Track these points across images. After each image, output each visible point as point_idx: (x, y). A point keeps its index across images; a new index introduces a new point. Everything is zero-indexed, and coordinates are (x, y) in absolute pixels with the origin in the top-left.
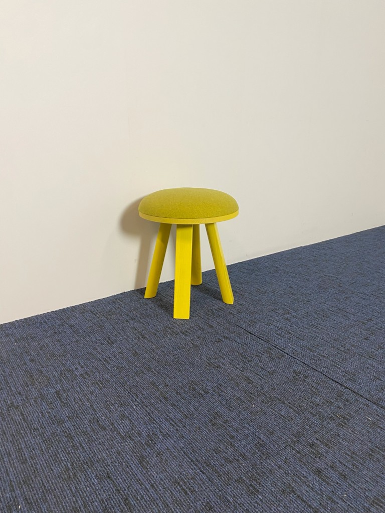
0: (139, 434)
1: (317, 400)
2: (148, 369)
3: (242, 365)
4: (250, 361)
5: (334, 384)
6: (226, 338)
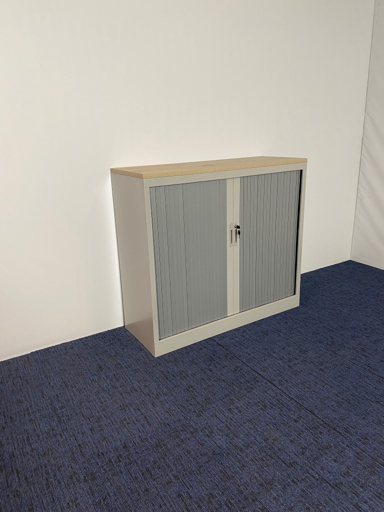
1: (242, 381)
4: (214, 361)
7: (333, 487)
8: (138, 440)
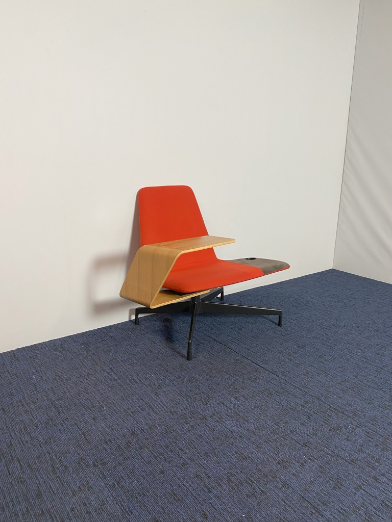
0: (154, 385)
1: (244, 372)
2: (157, 359)
3: (209, 357)
4: (213, 355)
5: (255, 365)
6: (201, 343)
7: (350, 463)
8: (146, 427)
